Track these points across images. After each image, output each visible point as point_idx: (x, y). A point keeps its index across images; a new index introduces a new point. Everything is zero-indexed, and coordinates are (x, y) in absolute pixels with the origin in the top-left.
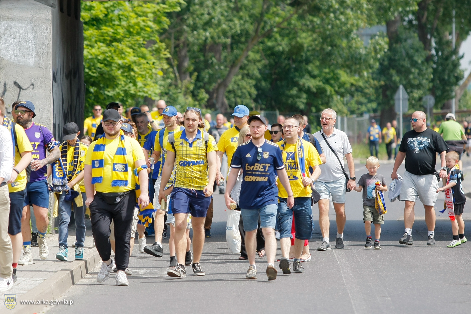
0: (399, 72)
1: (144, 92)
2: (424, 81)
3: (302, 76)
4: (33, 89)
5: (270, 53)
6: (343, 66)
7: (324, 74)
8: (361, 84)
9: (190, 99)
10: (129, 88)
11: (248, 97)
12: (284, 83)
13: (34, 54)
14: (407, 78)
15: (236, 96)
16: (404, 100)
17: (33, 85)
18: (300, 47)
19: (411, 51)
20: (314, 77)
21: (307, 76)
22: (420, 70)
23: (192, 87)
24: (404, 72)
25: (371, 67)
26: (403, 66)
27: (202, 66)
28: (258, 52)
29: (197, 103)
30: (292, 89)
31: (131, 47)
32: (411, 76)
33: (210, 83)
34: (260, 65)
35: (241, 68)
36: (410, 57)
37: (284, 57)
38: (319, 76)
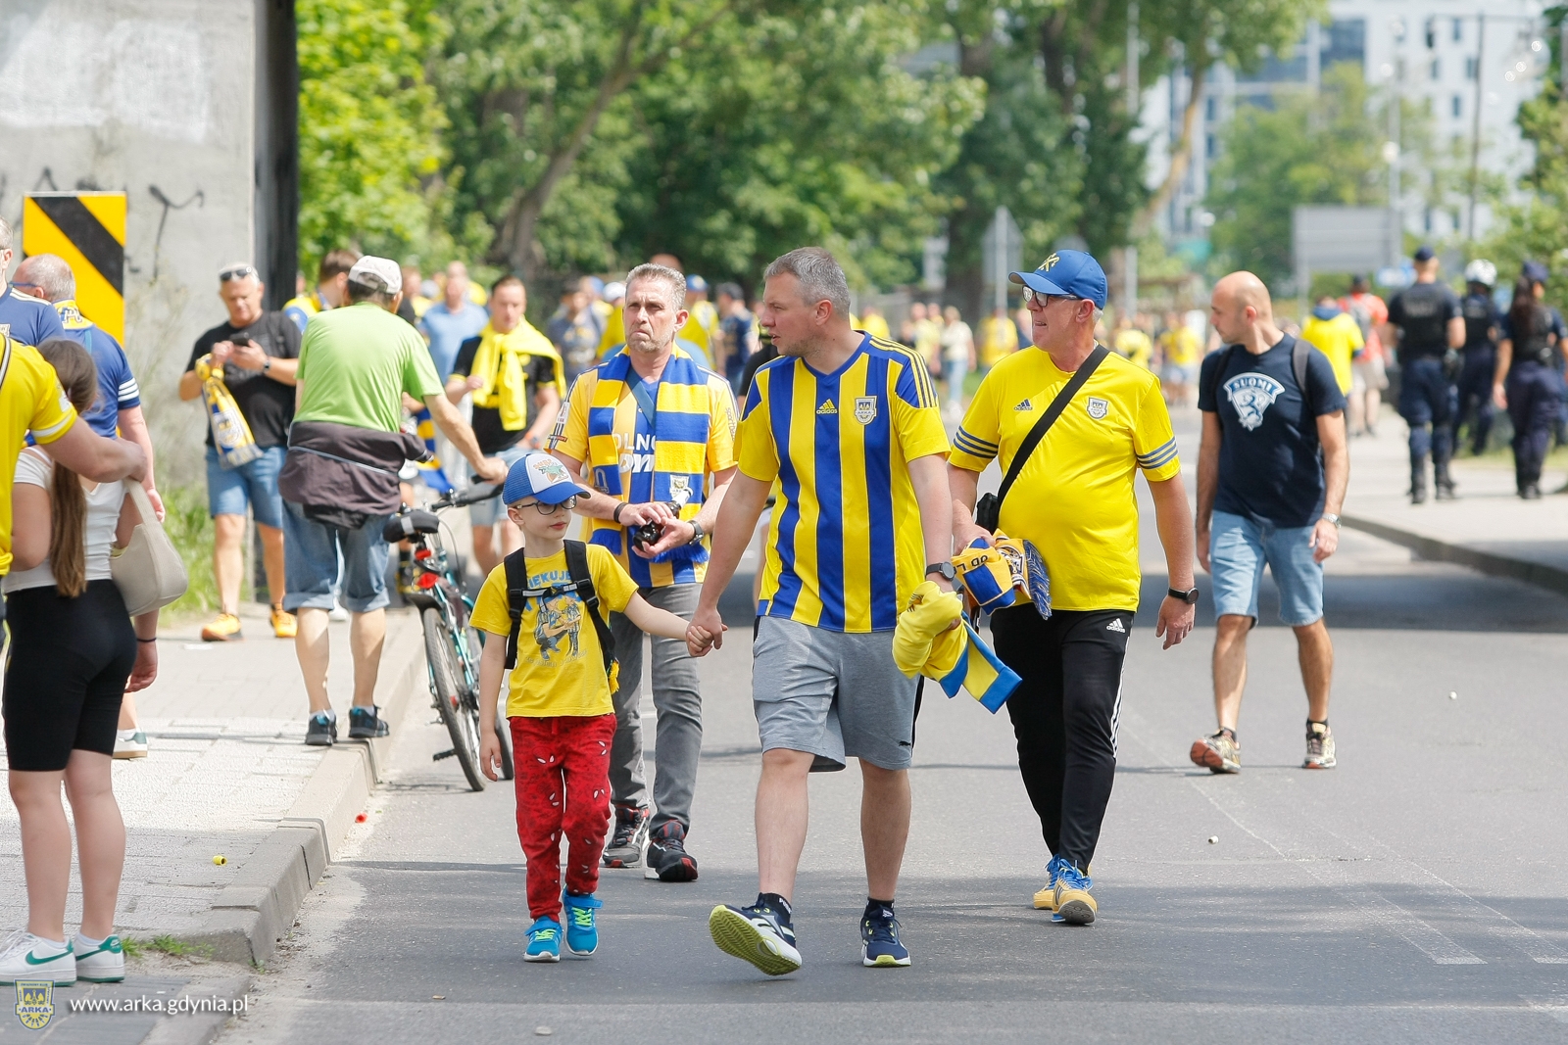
0: (994, 172)
1: (382, 216)
2: (1061, 202)
3: (742, 181)
4: (201, 205)
5: (659, 115)
6: (857, 154)
7: (799, 178)
8: (901, 204)
9: (445, 242)
10: (343, 205)
11: (595, 233)
12: (692, 199)
13: (205, 110)
14: (1013, 187)
15: (562, 233)
16: (1010, 248)
17: (200, 194)
18: (742, 103)
19: (1028, 117)
20: (774, 183)
21: (756, 182)
22: (1051, 167)
23: (447, 208)
24: (1006, 173)
25: (936, 156)
26: (1003, 157)
27: (472, 149)
28: (621, 113)
29: (462, 251)
30: (712, 214)
31: (355, 94)
32: (1026, 185)
33: (497, 196)
34: (626, 149)
35: (582, 157)
36: (1024, 132)
37: (693, 125)
38: (788, 179)
